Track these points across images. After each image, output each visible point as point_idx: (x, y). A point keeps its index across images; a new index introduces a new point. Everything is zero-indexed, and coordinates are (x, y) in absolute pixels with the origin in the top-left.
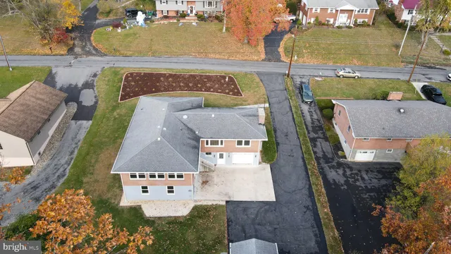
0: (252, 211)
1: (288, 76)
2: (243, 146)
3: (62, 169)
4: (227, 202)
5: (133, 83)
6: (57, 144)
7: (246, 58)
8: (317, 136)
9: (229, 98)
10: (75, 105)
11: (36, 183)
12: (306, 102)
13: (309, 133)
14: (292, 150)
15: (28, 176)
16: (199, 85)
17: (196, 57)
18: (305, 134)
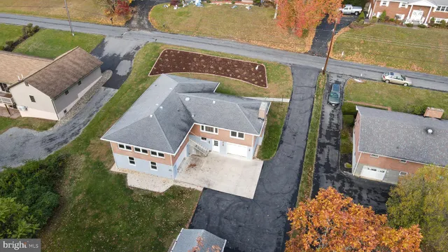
0: (225, 203)
1: (324, 74)
2: (237, 137)
3: (77, 128)
4: (205, 189)
5: (167, 60)
6: (83, 105)
7: (289, 48)
8: (328, 141)
9: (252, 87)
10: (112, 72)
11: (54, 136)
12: (331, 104)
13: (320, 137)
14: (293, 152)
15: (51, 129)
16: (228, 70)
17: (238, 41)
18: (315, 137)
